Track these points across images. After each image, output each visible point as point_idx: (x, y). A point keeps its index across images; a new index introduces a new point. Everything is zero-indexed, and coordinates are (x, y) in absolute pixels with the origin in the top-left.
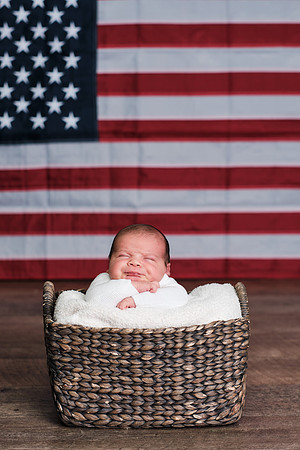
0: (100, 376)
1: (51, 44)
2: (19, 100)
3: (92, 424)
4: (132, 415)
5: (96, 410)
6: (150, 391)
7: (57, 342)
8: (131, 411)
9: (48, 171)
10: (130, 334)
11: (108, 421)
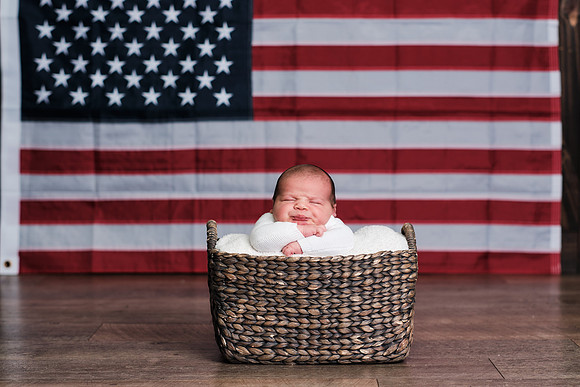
0: (265, 307)
1: (202, 13)
2: (166, 74)
3: (256, 359)
4: (297, 349)
5: (260, 344)
6: (316, 324)
7: (222, 271)
8: (297, 345)
9: (197, 152)
10: (297, 262)
11: (273, 356)
